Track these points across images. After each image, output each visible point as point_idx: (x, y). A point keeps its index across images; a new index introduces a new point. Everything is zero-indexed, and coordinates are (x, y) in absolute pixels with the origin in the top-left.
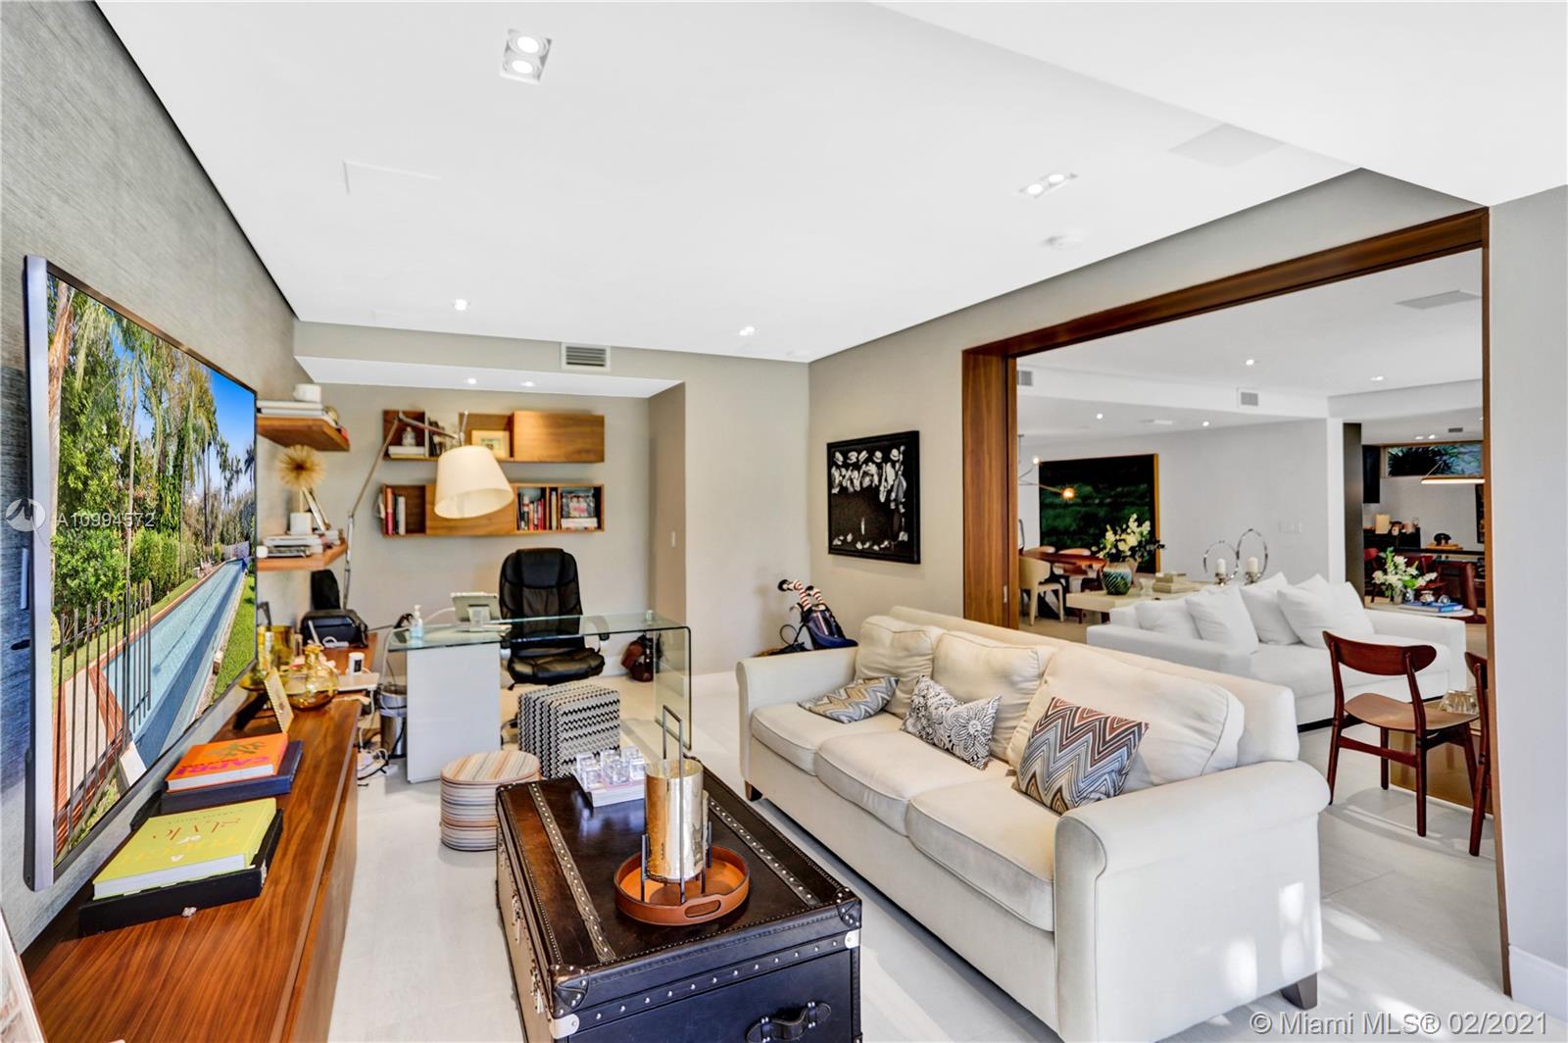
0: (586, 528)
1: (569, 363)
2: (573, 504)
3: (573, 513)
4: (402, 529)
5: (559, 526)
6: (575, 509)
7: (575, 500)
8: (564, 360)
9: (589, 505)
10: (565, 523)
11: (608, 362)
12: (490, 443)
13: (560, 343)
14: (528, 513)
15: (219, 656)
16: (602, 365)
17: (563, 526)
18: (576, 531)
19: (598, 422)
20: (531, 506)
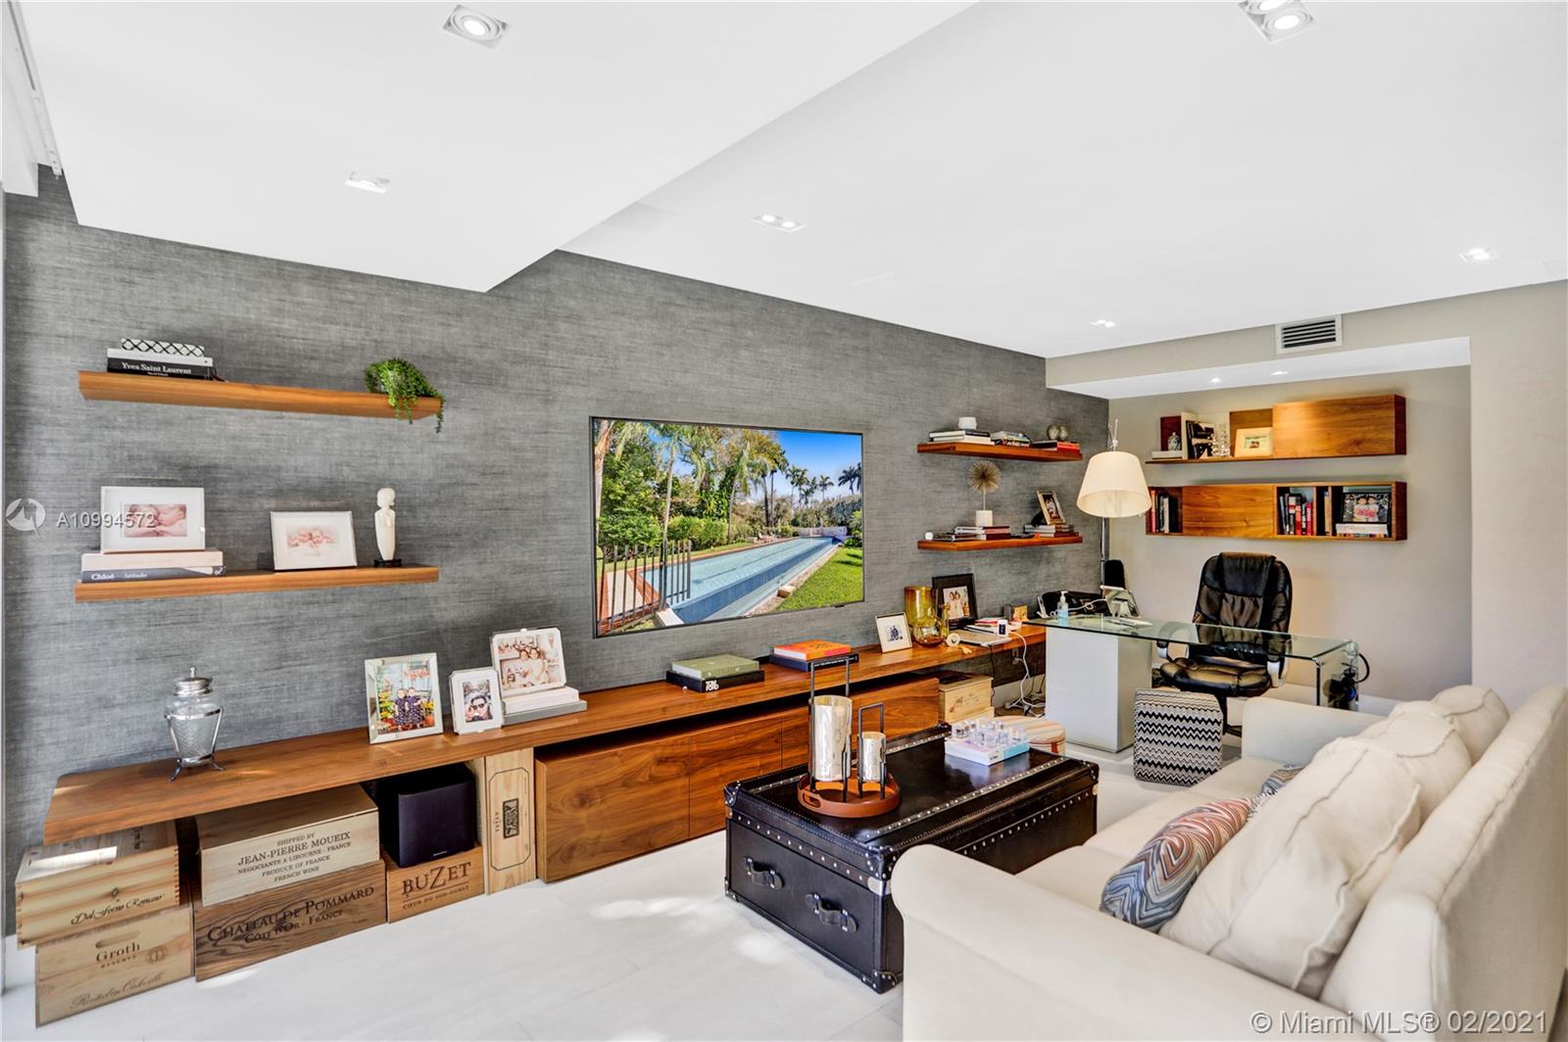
0: (1371, 536)
1: (1286, 346)
2: (1360, 506)
3: (1358, 517)
4: (1166, 528)
5: (1334, 533)
6: (1361, 513)
7: (1363, 501)
8: (1279, 342)
9: (1381, 507)
10: (1341, 528)
11: (1338, 335)
12: (1255, 440)
13: (1274, 326)
14: (1294, 515)
15: (788, 588)
16: (1334, 339)
17: (1338, 532)
18: (1357, 537)
19: (1399, 404)
20: (1298, 508)
